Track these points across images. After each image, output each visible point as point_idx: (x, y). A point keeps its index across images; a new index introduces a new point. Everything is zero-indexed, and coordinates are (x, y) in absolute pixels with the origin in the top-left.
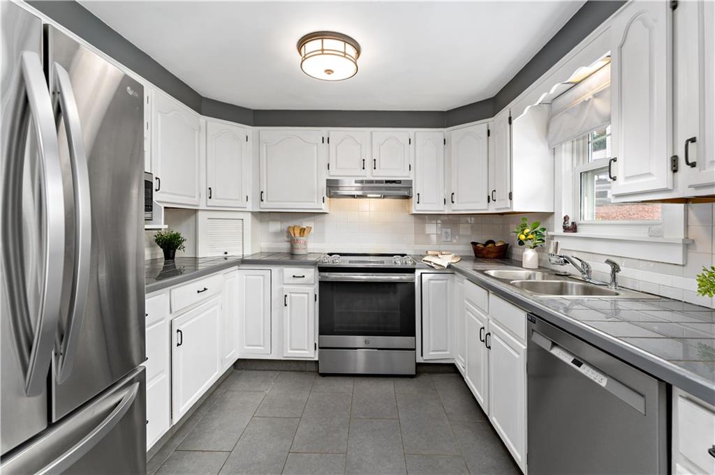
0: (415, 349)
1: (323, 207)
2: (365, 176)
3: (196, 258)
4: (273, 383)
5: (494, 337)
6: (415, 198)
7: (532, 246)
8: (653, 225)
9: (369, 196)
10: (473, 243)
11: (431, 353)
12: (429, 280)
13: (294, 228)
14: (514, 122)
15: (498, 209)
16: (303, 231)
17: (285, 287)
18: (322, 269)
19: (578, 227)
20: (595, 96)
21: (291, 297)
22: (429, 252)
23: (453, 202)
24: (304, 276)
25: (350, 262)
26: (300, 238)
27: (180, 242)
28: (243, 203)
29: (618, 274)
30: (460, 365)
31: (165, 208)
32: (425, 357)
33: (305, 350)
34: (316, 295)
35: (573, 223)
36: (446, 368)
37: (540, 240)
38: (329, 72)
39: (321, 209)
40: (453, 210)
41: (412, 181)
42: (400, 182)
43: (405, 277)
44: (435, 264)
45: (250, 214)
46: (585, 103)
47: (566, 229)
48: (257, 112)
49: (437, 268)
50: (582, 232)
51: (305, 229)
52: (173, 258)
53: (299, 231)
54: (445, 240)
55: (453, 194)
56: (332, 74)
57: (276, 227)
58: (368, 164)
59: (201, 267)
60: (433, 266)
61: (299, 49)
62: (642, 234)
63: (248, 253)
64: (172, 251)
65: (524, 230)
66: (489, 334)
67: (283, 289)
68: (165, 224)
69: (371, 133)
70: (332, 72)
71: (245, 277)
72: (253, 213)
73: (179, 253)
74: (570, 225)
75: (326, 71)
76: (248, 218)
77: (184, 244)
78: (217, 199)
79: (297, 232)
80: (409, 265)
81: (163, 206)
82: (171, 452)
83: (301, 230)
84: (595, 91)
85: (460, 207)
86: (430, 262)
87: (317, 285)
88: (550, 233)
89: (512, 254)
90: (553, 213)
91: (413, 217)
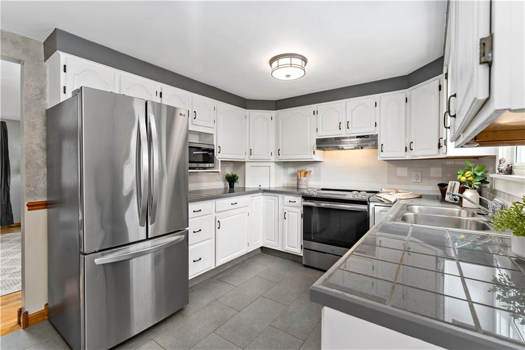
1: (313, 158)
2: (341, 135)
3: (244, 188)
4: (276, 263)
6: (379, 148)
9: (345, 147)
10: (439, 185)
12: (381, 211)
13: (301, 172)
16: (306, 173)
17: (285, 207)
18: (306, 198)
21: (288, 214)
22: (383, 190)
23: (412, 150)
24: (295, 202)
26: (303, 178)
27: (237, 179)
28: (269, 157)
31: (221, 161)
33: (295, 248)
34: (302, 214)
38: (288, 76)
39: (312, 159)
40: (412, 157)
41: (377, 135)
42: (368, 136)
44: (384, 199)
45: (274, 163)
48: (277, 102)
49: (386, 202)
52: (233, 187)
53: (304, 173)
54: (415, 181)
55: (412, 143)
57: (291, 170)
58: (344, 126)
59: (246, 190)
61: (271, 66)
63: (273, 186)
64: (232, 184)
65: (465, 173)
67: (284, 208)
68: (221, 169)
69: (346, 102)
70: (290, 76)
71: (265, 200)
72: (276, 162)
73: (236, 185)
75: (286, 76)
76: (273, 165)
77: (238, 180)
78: (254, 155)
79: (303, 174)
80: (364, 198)
81: (220, 160)
82: (215, 279)
85: (417, 153)
86: (381, 197)
87: (302, 208)
88: (491, 175)
90: (496, 156)
91: (386, 163)
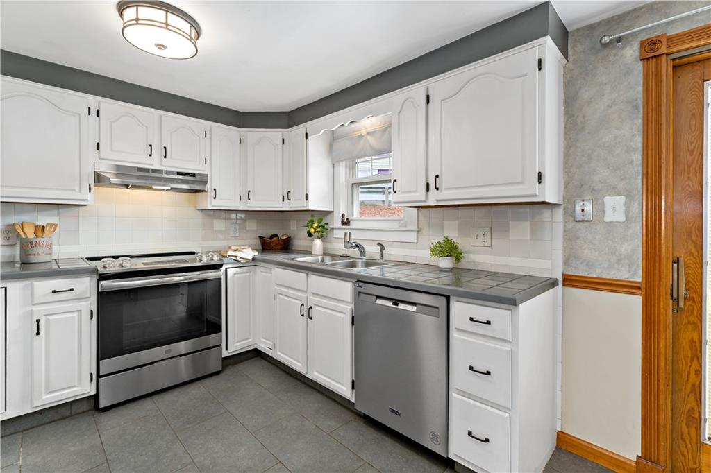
0: (220, 345)
1: (89, 198)
2: (152, 165)
4: (22, 450)
5: (316, 308)
6: (210, 194)
7: (320, 236)
8: (400, 220)
9: (154, 187)
10: (260, 237)
11: (236, 345)
12: (235, 274)
13: (21, 225)
14: (309, 138)
15: (291, 207)
16: (40, 230)
17: (35, 308)
18: (102, 277)
19: (351, 222)
20: (368, 134)
21: (48, 321)
22: (231, 248)
24: (72, 290)
25: (144, 264)
26: (38, 240)
29: (384, 252)
30: (264, 347)
32: (230, 350)
33: (75, 386)
34: (92, 311)
35: (347, 219)
36: (247, 355)
37: (323, 233)
38: (161, 46)
39: (85, 201)
40: (249, 207)
41: (207, 175)
42: (194, 175)
43: (211, 274)
44: (241, 258)
46: (361, 136)
47: (343, 223)
49: (243, 261)
50: (353, 225)
51: (43, 227)
53: (33, 230)
54: (234, 235)
55: (249, 192)
56: (165, 51)
58: (157, 152)
60: (239, 260)
62: (395, 226)
65: (312, 225)
66: (311, 307)
67: (31, 312)
69: (161, 116)
70: (165, 47)
74: (345, 220)
75: (157, 45)
79: (30, 231)
80: (216, 260)
83: (37, 227)
84: (369, 130)
85: (256, 204)
86: (236, 257)
87: (94, 299)
88: (331, 227)
89: (292, 245)
90: (332, 212)
91: (200, 213)
